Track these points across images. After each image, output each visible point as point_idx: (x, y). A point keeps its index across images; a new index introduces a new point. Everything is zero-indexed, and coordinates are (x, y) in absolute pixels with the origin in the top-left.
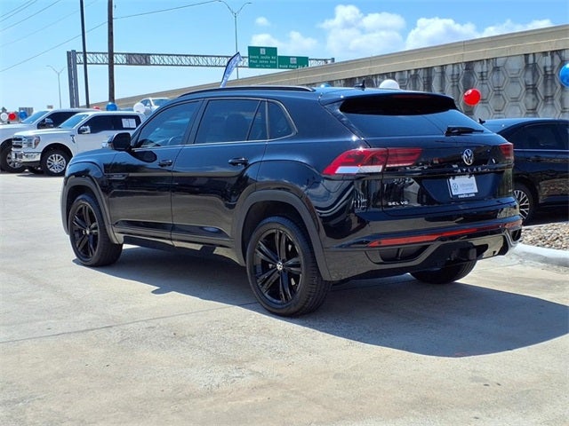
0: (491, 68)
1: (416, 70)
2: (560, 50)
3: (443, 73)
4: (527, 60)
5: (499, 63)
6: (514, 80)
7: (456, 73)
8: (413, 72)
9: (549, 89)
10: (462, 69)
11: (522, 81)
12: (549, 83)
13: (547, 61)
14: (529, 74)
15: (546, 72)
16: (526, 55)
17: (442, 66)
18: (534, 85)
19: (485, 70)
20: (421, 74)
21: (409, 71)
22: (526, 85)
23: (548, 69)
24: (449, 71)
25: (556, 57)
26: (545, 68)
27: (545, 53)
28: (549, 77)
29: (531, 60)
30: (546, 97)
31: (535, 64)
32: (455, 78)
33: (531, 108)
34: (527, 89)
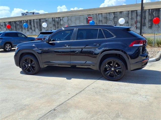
0: (45, 20)
1: (27, 20)
2: (60, 17)
3: (34, 21)
4: (53, 19)
5: (47, 20)
6: (50, 23)
7: (37, 21)
8: (26, 21)
9: (58, 26)
10: (38, 20)
11: (52, 23)
12: (58, 24)
13: (57, 19)
14: (54, 22)
15: (57, 22)
16: (53, 18)
17: (33, 20)
18: (55, 24)
19: (44, 21)
20: (28, 21)
21: (25, 20)
22: (53, 24)
23: (58, 21)
24: (35, 21)
25: (59, 19)
26: (57, 21)
27: (57, 18)
28: (58, 23)
29: (54, 19)
30: (58, 27)
31: (55, 20)
32: (37, 22)
33: (54, 29)
34: (53, 25)
